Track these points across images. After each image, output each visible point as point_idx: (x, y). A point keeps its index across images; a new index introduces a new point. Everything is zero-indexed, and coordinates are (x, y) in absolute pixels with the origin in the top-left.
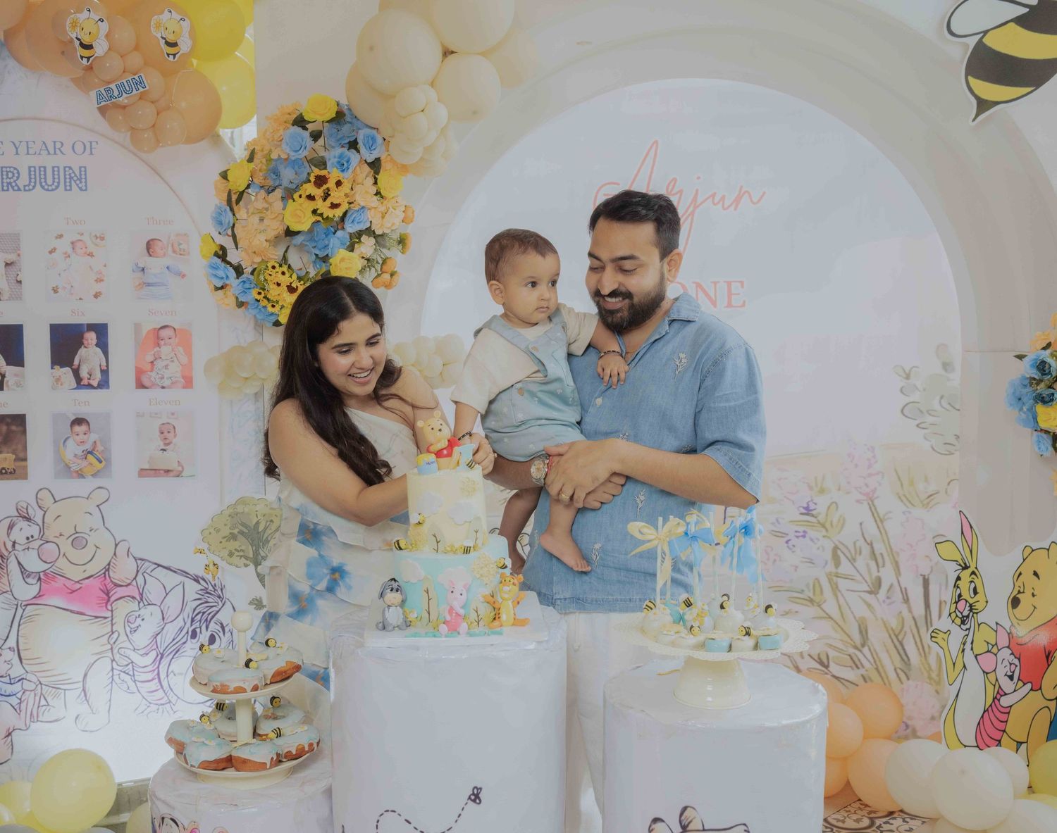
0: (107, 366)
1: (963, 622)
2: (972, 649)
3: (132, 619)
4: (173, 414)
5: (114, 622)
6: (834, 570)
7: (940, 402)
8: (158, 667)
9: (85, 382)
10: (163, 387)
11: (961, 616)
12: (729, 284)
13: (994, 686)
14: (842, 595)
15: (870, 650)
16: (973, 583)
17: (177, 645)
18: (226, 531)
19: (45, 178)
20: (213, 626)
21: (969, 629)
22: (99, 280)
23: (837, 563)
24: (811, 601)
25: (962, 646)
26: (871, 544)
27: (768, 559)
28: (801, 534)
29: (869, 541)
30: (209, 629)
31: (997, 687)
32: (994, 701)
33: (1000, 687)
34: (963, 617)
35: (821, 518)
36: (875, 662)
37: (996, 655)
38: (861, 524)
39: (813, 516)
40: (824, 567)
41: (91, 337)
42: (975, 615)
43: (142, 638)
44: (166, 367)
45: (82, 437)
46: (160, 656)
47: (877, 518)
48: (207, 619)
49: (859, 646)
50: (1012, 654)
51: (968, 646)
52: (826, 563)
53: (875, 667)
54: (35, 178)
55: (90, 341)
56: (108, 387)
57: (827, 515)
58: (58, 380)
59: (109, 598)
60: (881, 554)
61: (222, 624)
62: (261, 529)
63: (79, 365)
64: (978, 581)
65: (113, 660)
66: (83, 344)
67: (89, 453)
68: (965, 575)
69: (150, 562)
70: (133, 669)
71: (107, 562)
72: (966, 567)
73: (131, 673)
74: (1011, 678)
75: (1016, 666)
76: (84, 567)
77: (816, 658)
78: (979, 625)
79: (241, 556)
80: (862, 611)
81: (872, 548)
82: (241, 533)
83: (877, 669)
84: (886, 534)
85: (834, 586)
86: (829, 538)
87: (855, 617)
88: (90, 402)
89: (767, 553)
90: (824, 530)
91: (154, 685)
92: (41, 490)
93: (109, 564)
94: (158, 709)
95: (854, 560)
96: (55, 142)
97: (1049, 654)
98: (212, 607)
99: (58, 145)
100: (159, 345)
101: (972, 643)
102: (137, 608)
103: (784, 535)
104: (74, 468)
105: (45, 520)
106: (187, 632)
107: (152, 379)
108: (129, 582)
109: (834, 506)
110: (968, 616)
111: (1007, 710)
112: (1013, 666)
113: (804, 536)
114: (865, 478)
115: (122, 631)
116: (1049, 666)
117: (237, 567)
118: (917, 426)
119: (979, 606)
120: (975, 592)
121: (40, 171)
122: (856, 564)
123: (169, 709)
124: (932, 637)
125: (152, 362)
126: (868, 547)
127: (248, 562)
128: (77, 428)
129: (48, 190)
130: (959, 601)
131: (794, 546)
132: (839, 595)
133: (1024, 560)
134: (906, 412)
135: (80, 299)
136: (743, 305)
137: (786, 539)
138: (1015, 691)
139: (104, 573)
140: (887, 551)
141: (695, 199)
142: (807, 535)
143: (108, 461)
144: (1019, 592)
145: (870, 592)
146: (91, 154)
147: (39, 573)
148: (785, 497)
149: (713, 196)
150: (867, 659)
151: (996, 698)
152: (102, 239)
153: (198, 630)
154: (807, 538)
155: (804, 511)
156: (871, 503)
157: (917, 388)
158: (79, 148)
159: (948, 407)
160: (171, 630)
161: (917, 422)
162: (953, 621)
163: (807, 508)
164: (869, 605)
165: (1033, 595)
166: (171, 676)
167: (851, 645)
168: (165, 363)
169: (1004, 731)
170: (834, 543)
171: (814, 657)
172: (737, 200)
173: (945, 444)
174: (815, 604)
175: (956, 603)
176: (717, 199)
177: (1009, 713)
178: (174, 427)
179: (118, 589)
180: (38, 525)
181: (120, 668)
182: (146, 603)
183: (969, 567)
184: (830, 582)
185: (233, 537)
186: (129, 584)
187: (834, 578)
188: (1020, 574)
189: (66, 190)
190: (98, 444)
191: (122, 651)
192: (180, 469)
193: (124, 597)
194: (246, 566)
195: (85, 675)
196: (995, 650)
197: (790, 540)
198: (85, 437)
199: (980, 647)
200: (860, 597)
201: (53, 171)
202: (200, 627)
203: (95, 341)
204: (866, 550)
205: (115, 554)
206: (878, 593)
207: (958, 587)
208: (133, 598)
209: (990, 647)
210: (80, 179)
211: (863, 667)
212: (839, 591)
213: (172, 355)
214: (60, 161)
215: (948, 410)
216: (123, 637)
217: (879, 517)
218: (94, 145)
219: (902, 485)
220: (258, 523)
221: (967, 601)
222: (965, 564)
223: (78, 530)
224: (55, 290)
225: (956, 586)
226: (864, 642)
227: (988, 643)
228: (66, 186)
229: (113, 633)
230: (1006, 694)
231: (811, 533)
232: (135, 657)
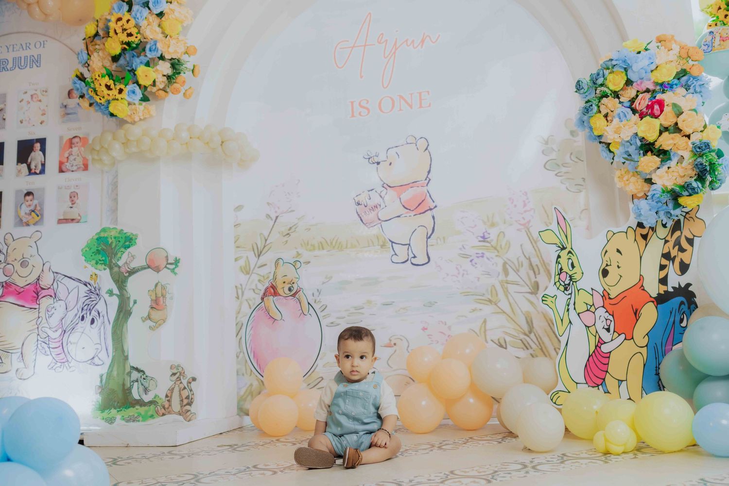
0: (45, 161)
1: (566, 289)
2: (575, 309)
3: (49, 309)
4: (77, 186)
5: (40, 311)
6: (505, 279)
7: (570, 157)
8: (62, 339)
9: (33, 171)
10: (73, 171)
11: (564, 285)
12: (420, 94)
13: (595, 336)
14: (512, 296)
15: (535, 335)
16: (570, 260)
17: (73, 325)
18: (94, 249)
19: (21, 63)
20: (94, 313)
21: (571, 294)
22: (43, 114)
23: (506, 273)
24: (490, 301)
25: (567, 307)
26: (529, 259)
27: (459, 274)
28: (481, 255)
29: (527, 257)
30: (91, 315)
31: (597, 337)
32: (596, 348)
33: (600, 337)
34: (565, 285)
35: (494, 243)
36: (539, 344)
37: (594, 313)
38: (521, 245)
39: (488, 242)
40: (497, 277)
41: (38, 146)
42: (574, 283)
43: (54, 321)
44: (75, 160)
45: (30, 202)
46: (64, 332)
47: (532, 240)
48: (90, 309)
49: (527, 333)
50: (607, 312)
51: (571, 307)
52: (499, 275)
53: (540, 347)
54: (16, 64)
55: (37, 148)
56: (44, 173)
57: (497, 241)
58: (19, 171)
59: (38, 296)
60: (537, 265)
61: (98, 312)
62: (113, 246)
63: (30, 162)
64: (574, 258)
65: (38, 335)
66: (33, 150)
67: (33, 211)
68: (564, 254)
69: (61, 274)
70: (49, 340)
71: (38, 276)
72: (563, 248)
73: (47, 343)
74: (608, 330)
75: (611, 321)
76: (25, 279)
77: (497, 342)
78: (578, 291)
79: (102, 264)
80: (526, 307)
81: (530, 261)
82: (103, 250)
83: (541, 349)
84: (539, 250)
85: (506, 290)
86: (500, 256)
87: (522, 312)
88: (35, 182)
89: (457, 268)
90: (496, 251)
91: (59, 350)
92: (7, 234)
93: (39, 276)
94: (61, 366)
95: (518, 271)
96: (26, 44)
97: (636, 311)
98: (93, 301)
99: (28, 45)
100: (71, 148)
101: (574, 304)
102: (52, 303)
103: (468, 256)
104: (24, 220)
105: (8, 252)
106: (79, 317)
107: (67, 167)
108: (49, 286)
109: (502, 234)
110: (569, 284)
111: (607, 355)
112: (608, 322)
113: (482, 257)
114: (522, 214)
115: (44, 318)
116: (637, 320)
117: (100, 270)
118: (556, 175)
119: (577, 277)
120: (573, 266)
121: (18, 59)
122: (519, 273)
123: (67, 365)
124: (543, 300)
125: (68, 158)
126: (528, 261)
127: (106, 267)
128: (28, 198)
129: (21, 69)
130: (561, 273)
131: (476, 264)
132: (509, 296)
133: (608, 241)
134: (547, 166)
135: (34, 125)
136: (430, 105)
137: (469, 259)
138: (612, 340)
139: (37, 282)
140: (541, 264)
141: (395, 44)
142: (485, 256)
143: (42, 215)
144: (607, 265)
145: (531, 293)
146: (44, 47)
147: (3, 282)
148: (467, 230)
149: (407, 41)
150: (534, 342)
151: (597, 345)
152: (46, 92)
153: (85, 316)
154: (485, 258)
155: (482, 239)
156: (527, 231)
157: (554, 150)
158: (38, 45)
159: (576, 160)
160: (71, 315)
161: (556, 172)
162: (558, 289)
163: (483, 237)
164: (531, 303)
165: (618, 267)
166: (69, 344)
167: (522, 332)
168: (74, 157)
169: (607, 372)
170: (504, 260)
171: (495, 341)
172: (423, 41)
173: (576, 185)
174: (493, 303)
175: (559, 274)
176: (409, 43)
177: (609, 357)
178: (77, 194)
179: (43, 291)
180: (4, 254)
181: (42, 340)
182: (58, 299)
183: (566, 248)
184: (502, 288)
185: (98, 252)
186: (49, 288)
187: (505, 284)
188: (606, 252)
189: (30, 67)
190: (38, 206)
191: (43, 329)
192: (79, 218)
193: (46, 296)
194: (105, 269)
195: (23, 344)
196: (593, 309)
197: (473, 260)
198: (31, 202)
199: (581, 308)
200: (524, 296)
201: (25, 58)
202: (86, 314)
203: (39, 148)
204: (526, 263)
205: (43, 270)
206: (537, 293)
207: (559, 263)
208: (51, 296)
209: (589, 307)
210: (37, 62)
211: (531, 348)
212: (509, 293)
213: (78, 152)
214: (28, 53)
215: (576, 162)
216: (44, 321)
217: (534, 240)
218: (45, 42)
219: (548, 216)
220: (112, 243)
221: (567, 273)
222: (563, 246)
223: (24, 257)
224: (21, 122)
225: (558, 262)
226: (531, 330)
227: (587, 304)
228: (30, 65)
229: (39, 318)
230: (605, 343)
231: (487, 254)
232: (50, 333)
